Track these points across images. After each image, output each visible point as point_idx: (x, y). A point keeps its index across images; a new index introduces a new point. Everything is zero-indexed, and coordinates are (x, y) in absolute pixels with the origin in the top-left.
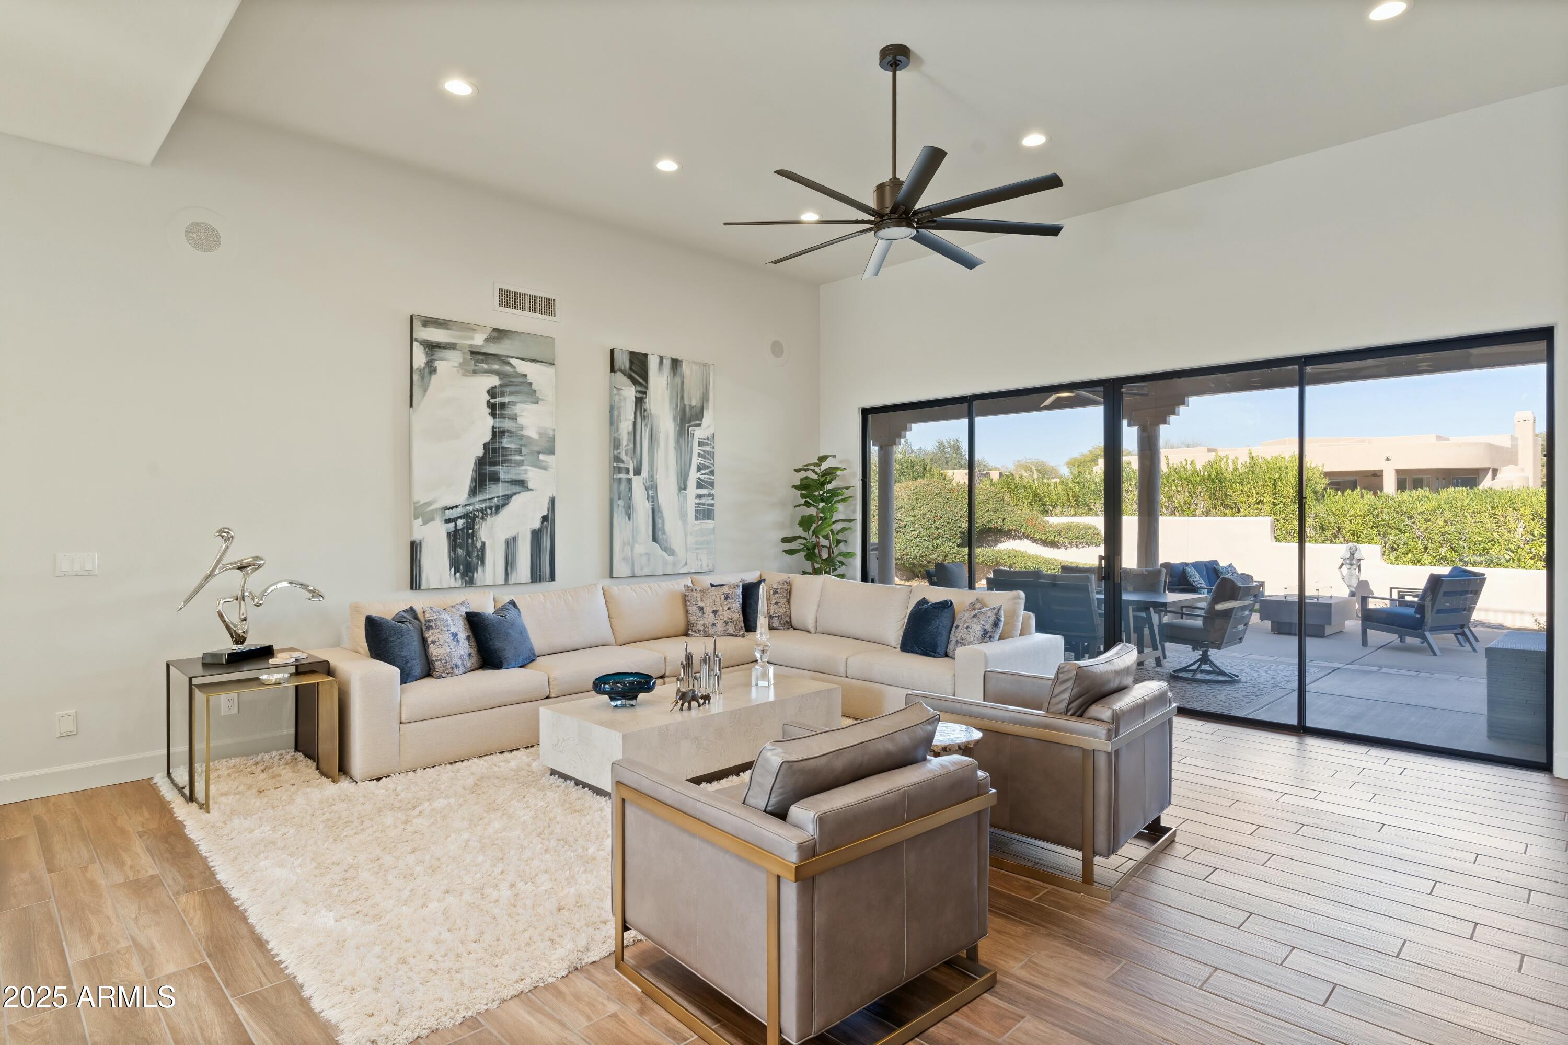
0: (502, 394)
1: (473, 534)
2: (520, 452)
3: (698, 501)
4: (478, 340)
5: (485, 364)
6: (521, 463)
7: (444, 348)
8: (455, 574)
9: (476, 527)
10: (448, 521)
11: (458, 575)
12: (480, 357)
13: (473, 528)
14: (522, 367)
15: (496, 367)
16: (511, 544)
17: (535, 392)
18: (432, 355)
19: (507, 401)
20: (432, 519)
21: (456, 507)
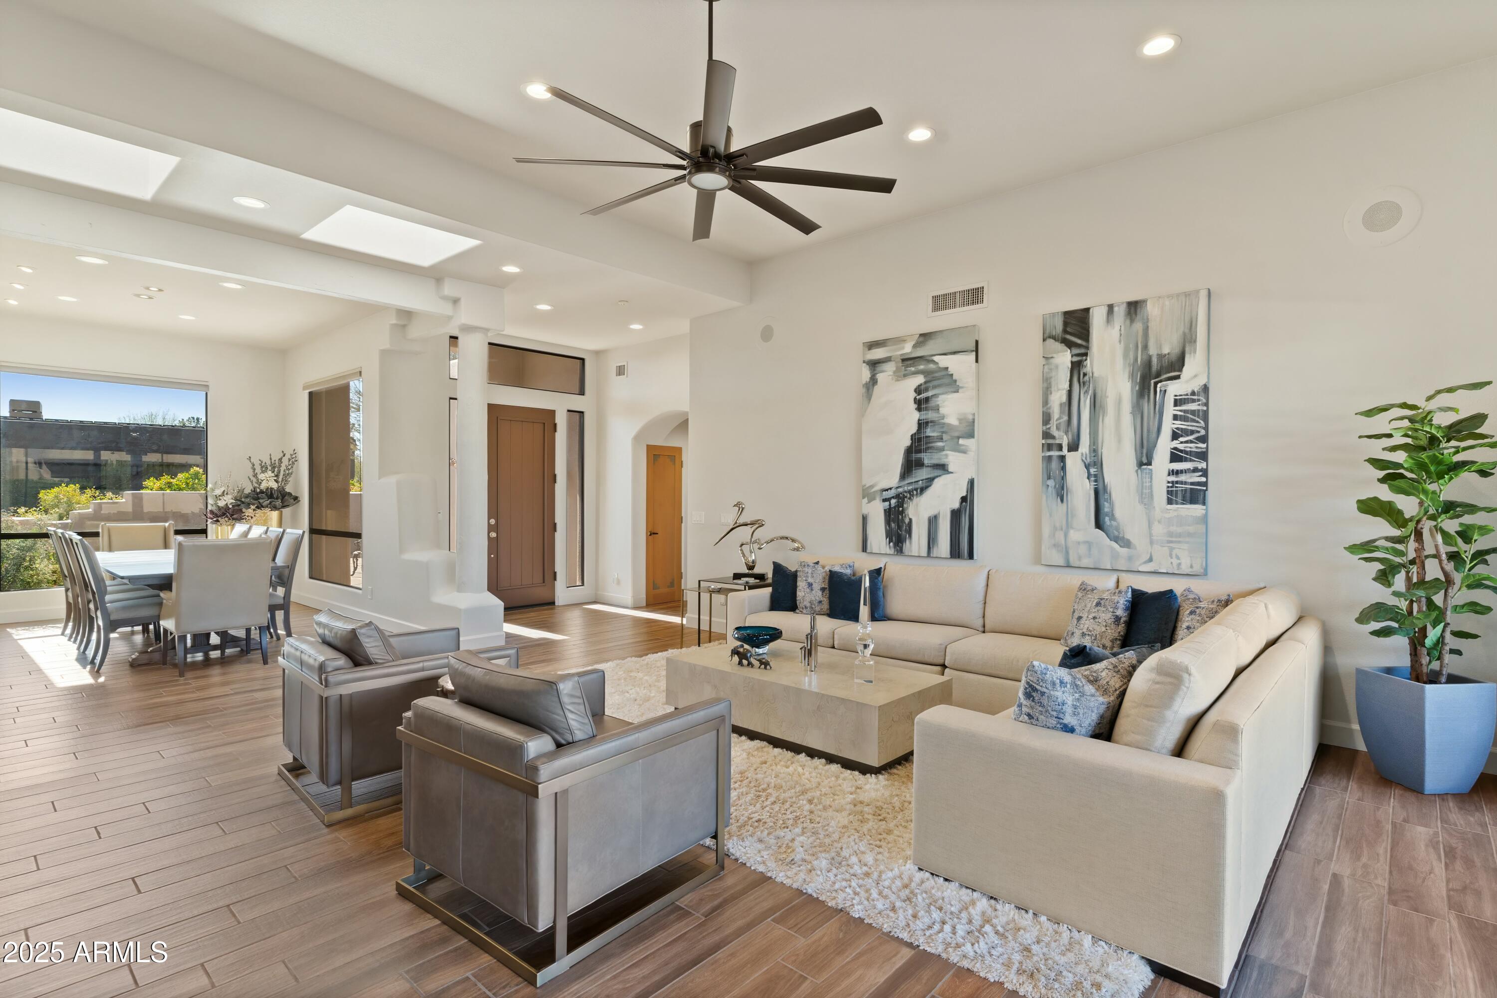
0: (927, 390)
1: (903, 511)
2: (942, 439)
3: (1173, 478)
4: (908, 349)
5: (913, 367)
6: (942, 449)
7: (883, 362)
8: (889, 543)
9: (905, 506)
10: (884, 500)
11: (891, 544)
12: (909, 362)
13: (902, 507)
14: (943, 361)
15: (922, 367)
16: (933, 521)
17: (955, 381)
18: (874, 370)
19: (930, 395)
20: (874, 499)
21: (891, 489)
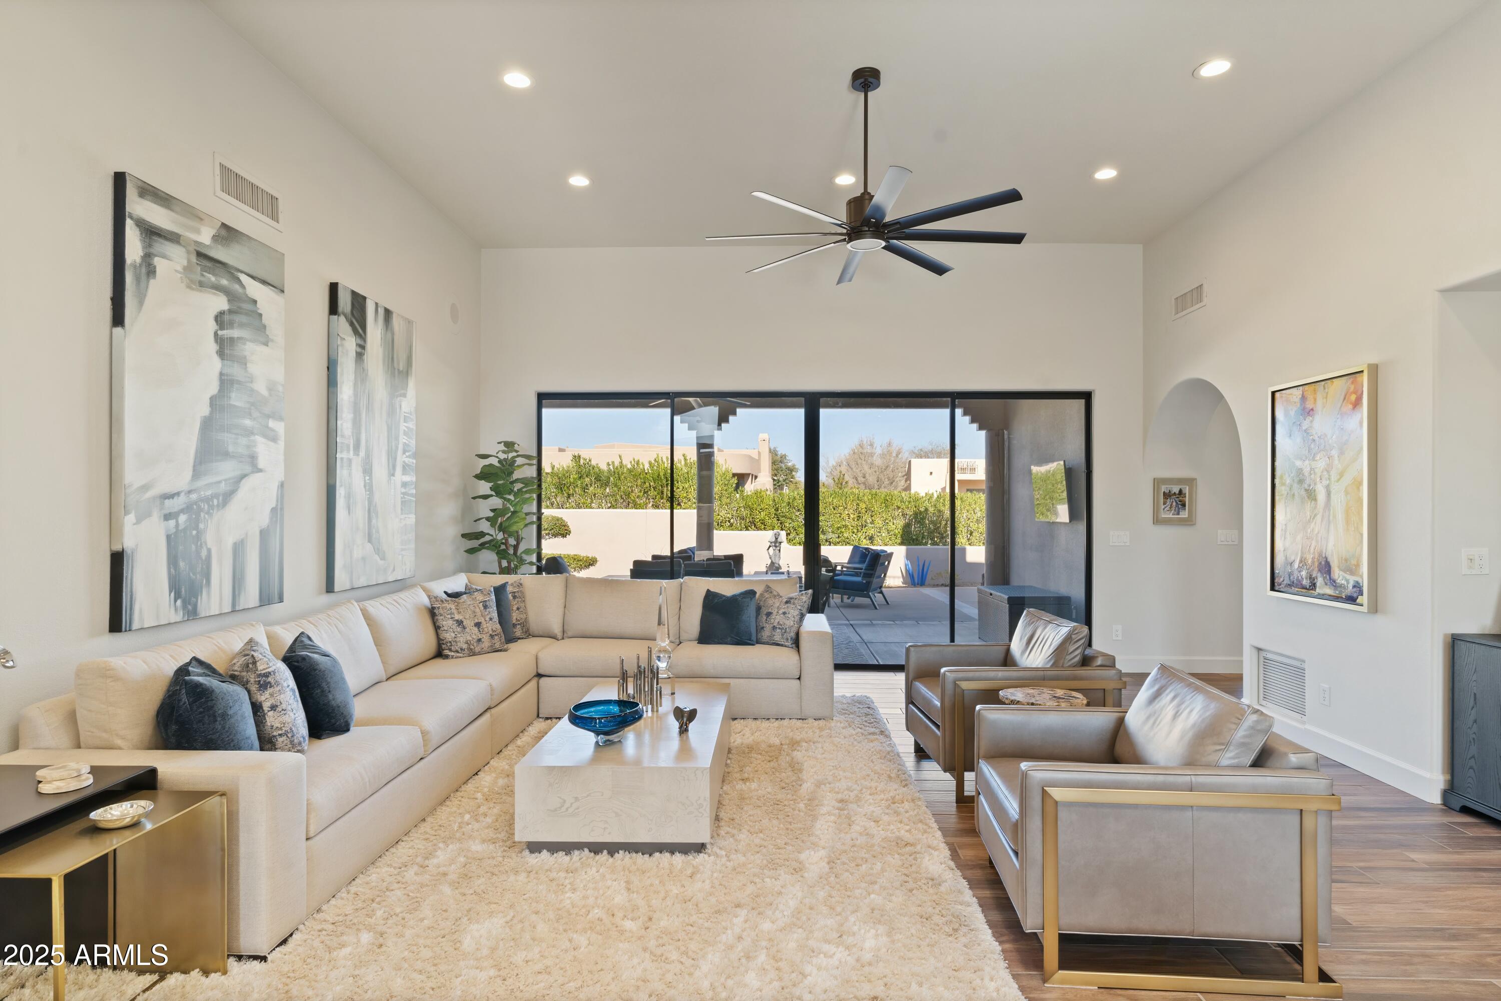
0: (231, 325)
1: (198, 537)
2: (250, 414)
3: (403, 490)
4: (205, 236)
5: (214, 275)
6: (249, 432)
7: (166, 238)
8: (175, 601)
9: (201, 526)
10: (167, 517)
11: (179, 602)
12: (209, 264)
13: (197, 528)
14: (253, 289)
15: (224, 282)
16: (238, 549)
17: (265, 327)
18: (150, 246)
19: (236, 336)
20: (148, 515)
21: (178, 494)
